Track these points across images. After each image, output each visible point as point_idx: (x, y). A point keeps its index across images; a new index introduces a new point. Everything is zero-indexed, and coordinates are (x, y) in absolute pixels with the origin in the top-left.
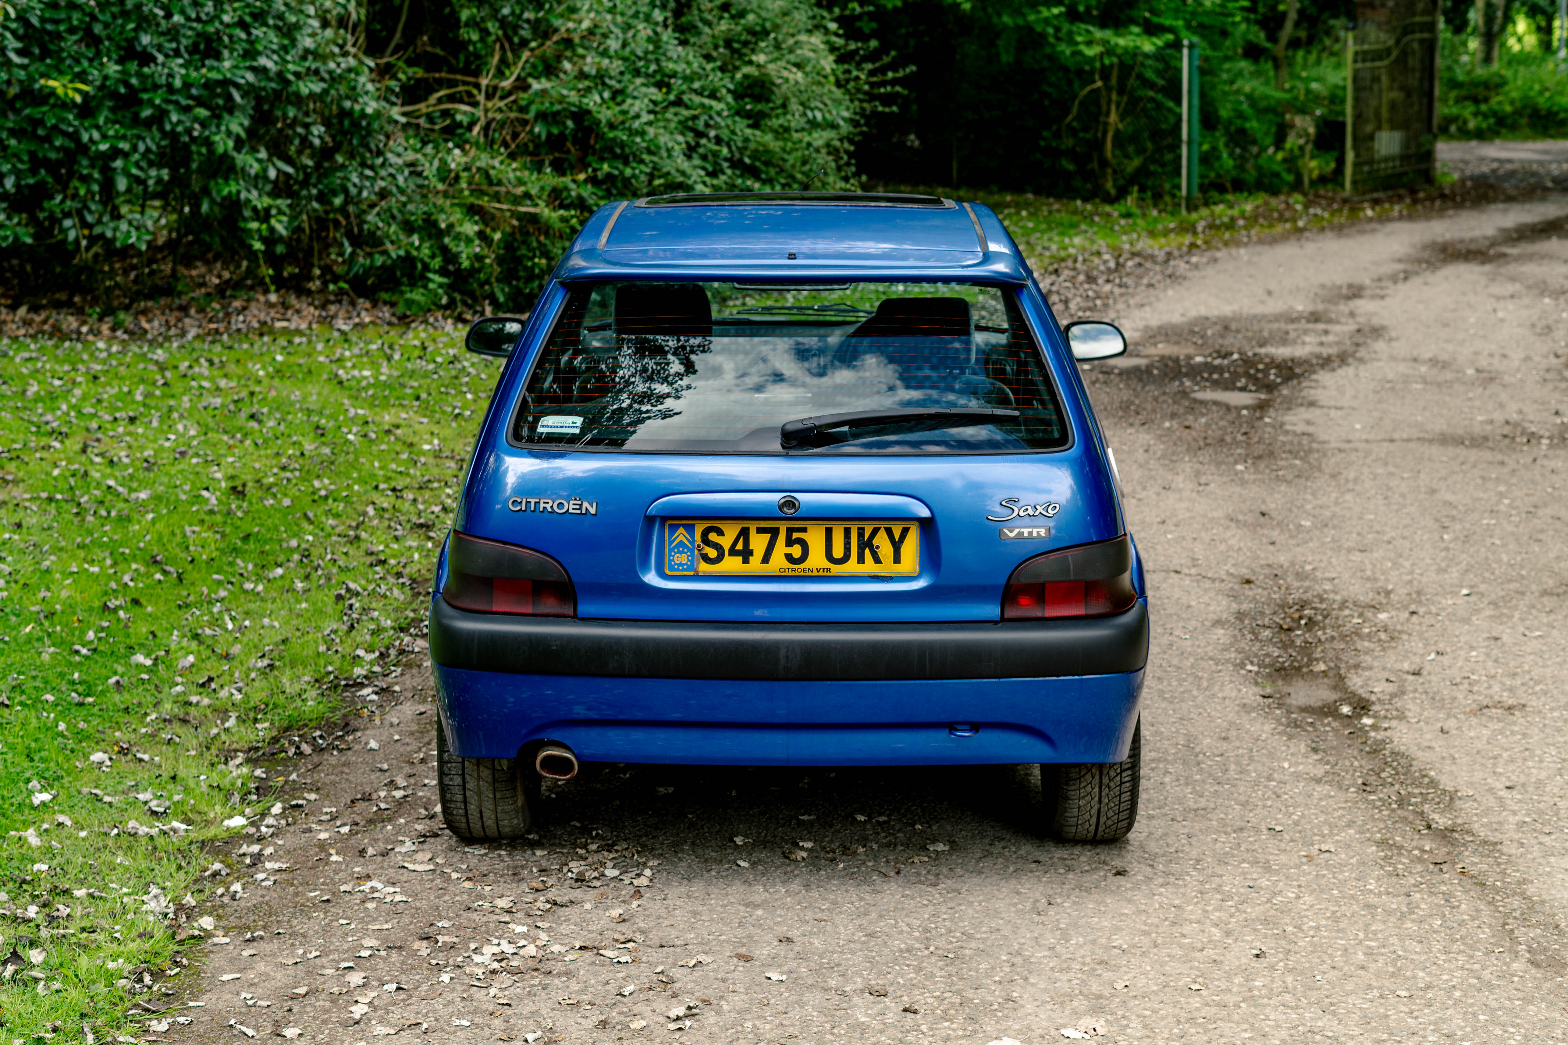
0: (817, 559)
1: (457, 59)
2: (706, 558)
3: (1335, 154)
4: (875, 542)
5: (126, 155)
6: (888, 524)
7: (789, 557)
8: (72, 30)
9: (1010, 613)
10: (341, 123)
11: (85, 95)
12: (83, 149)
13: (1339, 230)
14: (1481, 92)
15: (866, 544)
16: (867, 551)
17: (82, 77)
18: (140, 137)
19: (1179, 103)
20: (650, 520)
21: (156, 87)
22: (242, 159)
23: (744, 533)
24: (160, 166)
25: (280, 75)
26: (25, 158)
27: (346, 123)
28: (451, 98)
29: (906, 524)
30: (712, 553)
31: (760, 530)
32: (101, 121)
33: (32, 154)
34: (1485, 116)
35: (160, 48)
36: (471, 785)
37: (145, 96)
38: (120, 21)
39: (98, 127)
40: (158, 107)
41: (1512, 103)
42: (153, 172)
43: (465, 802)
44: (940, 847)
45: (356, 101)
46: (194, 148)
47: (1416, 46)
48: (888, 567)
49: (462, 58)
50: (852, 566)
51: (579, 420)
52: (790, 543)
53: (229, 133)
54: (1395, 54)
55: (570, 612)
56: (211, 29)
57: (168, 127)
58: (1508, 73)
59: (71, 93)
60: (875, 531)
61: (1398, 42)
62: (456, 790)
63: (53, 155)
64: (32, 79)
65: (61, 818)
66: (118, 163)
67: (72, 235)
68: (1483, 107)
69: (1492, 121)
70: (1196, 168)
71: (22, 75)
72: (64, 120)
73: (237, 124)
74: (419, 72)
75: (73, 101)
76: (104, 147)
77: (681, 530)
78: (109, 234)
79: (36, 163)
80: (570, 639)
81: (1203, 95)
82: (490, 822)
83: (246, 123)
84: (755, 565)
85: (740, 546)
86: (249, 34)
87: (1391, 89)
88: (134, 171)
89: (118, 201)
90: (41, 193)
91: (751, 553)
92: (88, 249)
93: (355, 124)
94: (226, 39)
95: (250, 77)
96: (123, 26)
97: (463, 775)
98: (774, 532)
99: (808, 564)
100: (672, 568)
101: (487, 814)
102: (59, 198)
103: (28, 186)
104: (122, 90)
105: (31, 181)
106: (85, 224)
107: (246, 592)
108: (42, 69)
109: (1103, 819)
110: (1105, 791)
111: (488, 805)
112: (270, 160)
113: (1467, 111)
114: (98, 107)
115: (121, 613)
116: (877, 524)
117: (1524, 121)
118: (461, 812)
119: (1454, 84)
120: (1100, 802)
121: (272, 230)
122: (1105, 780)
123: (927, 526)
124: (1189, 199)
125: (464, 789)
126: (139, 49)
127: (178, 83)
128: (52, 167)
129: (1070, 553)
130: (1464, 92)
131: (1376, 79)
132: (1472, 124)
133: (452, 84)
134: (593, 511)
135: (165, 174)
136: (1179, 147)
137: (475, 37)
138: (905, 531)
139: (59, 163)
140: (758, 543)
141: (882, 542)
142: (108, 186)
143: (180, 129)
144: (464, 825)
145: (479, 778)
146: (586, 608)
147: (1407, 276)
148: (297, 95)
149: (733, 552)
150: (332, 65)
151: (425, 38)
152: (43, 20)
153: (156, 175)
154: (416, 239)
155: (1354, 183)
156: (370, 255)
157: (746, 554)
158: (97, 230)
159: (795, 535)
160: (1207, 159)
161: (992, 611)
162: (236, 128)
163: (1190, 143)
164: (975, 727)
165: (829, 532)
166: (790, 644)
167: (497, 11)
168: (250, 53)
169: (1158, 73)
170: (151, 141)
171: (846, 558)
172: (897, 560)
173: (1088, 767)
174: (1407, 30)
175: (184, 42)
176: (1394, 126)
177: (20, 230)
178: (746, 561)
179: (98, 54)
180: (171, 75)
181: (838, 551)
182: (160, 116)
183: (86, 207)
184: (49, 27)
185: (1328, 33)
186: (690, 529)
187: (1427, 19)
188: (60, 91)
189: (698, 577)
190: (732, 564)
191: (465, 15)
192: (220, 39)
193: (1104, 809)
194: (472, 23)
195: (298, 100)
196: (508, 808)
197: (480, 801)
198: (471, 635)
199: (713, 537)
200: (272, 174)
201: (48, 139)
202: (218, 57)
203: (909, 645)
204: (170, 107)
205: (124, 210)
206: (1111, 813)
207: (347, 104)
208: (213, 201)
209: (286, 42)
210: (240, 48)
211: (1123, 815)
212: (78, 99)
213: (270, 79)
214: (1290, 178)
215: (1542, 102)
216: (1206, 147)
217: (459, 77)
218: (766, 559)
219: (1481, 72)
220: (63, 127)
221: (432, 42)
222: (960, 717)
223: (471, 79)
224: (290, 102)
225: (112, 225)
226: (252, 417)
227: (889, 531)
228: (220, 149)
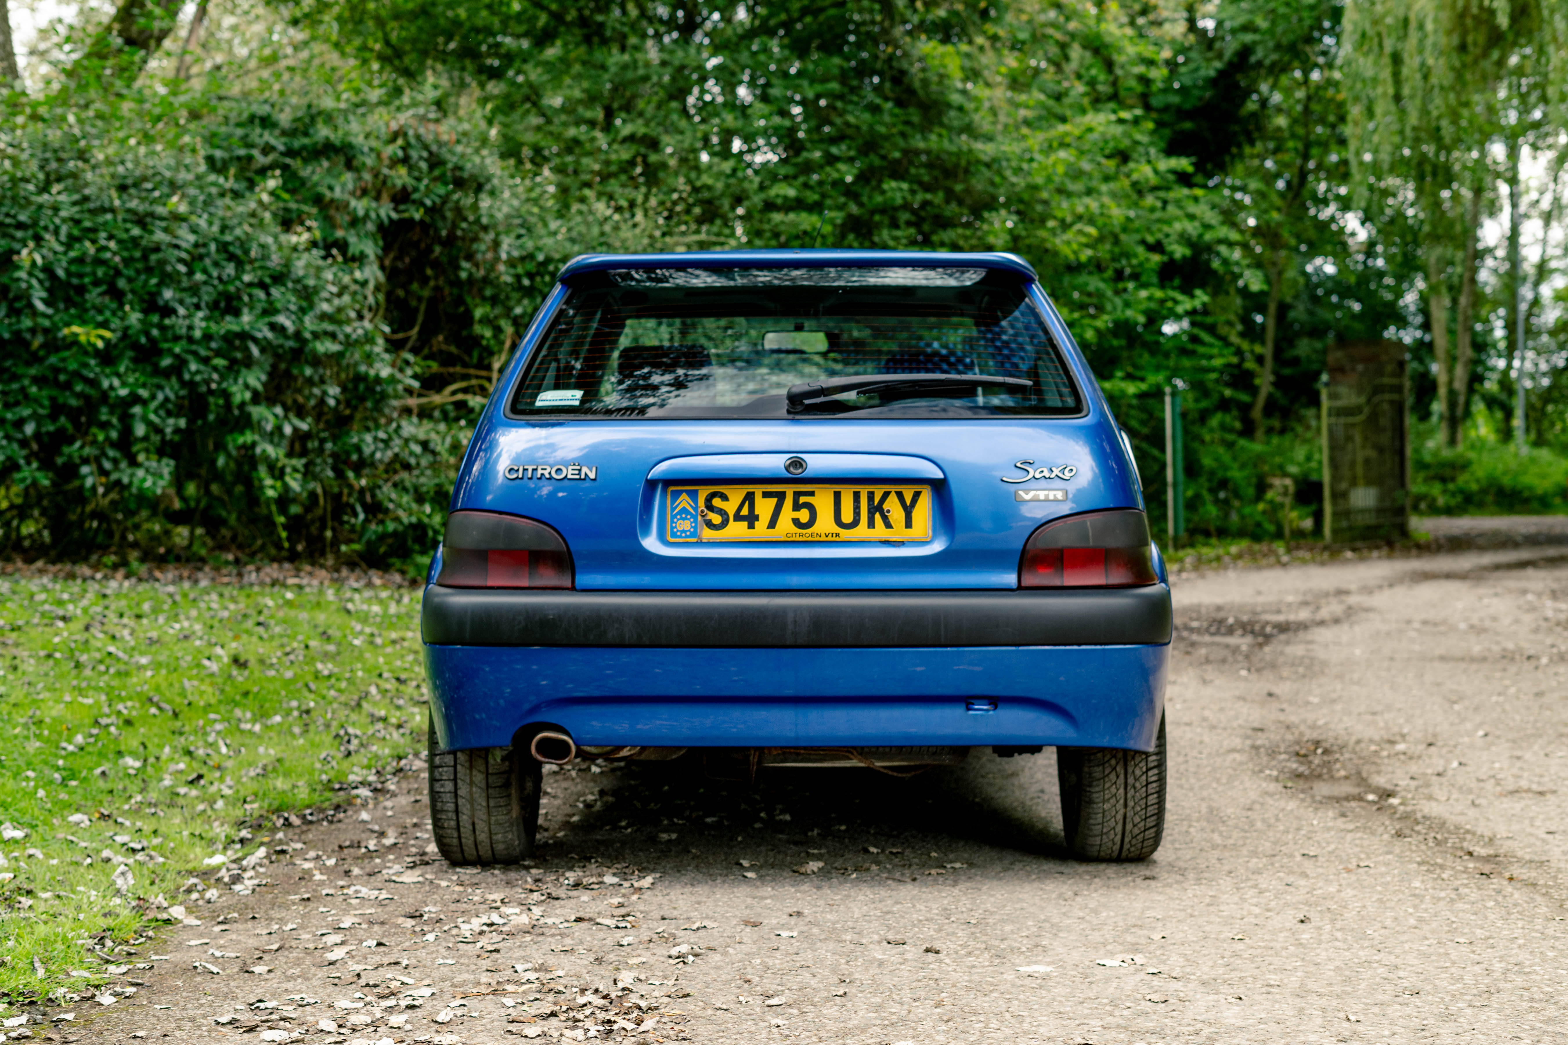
0: (825, 524)
1: (470, 355)
2: (710, 524)
3: (1314, 507)
4: (886, 507)
5: (144, 403)
6: (899, 488)
7: (796, 522)
8: (96, 283)
9: (1030, 580)
10: (356, 388)
11: (107, 342)
12: (104, 396)
13: (1323, 564)
14: (1448, 472)
15: (876, 509)
16: (877, 516)
17: (104, 325)
18: (160, 387)
19: (1163, 450)
20: (652, 485)
21: (177, 338)
22: (257, 411)
23: (750, 498)
24: (178, 416)
25: (298, 335)
26: (46, 403)
27: (362, 387)
28: (465, 391)
29: (917, 488)
30: (716, 519)
31: (766, 495)
32: (122, 369)
33: (53, 399)
34: (1453, 494)
35: (181, 302)
36: (462, 792)
37: (165, 345)
38: (143, 277)
39: (118, 375)
40: (177, 356)
41: (1478, 481)
42: (171, 421)
43: (457, 811)
44: (958, 865)
45: (370, 365)
46: (211, 400)
47: (1386, 407)
48: (899, 532)
49: (475, 354)
50: (862, 531)
51: (579, 394)
52: (797, 507)
53: (247, 386)
54: (1367, 410)
55: (568, 584)
56: (231, 289)
57: (187, 377)
58: (1472, 455)
59: (93, 339)
60: (886, 495)
61: (1369, 401)
62: (448, 798)
63: (73, 402)
64: (56, 328)
65: (31, 851)
66: (137, 410)
67: (89, 482)
68: (1451, 486)
69: (1459, 499)
70: (1182, 513)
71: (46, 323)
72: (86, 365)
73: (255, 378)
74: (434, 366)
75: (94, 346)
76: (123, 392)
77: (684, 496)
78: (126, 480)
79: (57, 410)
80: (567, 608)
81: (1186, 447)
82: (482, 837)
83: (264, 378)
84: (761, 530)
85: (745, 511)
86: (268, 294)
87: (1364, 447)
88: (153, 417)
89: (135, 449)
90: (62, 438)
91: (757, 518)
92: (105, 495)
93: (370, 390)
94: (246, 298)
95: (270, 335)
96: (146, 282)
97: (455, 780)
98: (781, 496)
99: (815, 529)
100: (674, 535)
101: (481, 826)
102: (78, 444)
103: (48, 433)
104: (143, 340)
105: (51, 428)
106: (104, 472)
107: (242, 732)
108: (66, 318)
109: (1129, 826)
110: (1131, 792)
111: (481, 815)
112: (286, 417)
113: (1436, 489)
114: (120, 357)
115: (113, 729)
116: (887, 488)
117: (1489, 499)
118: (453, 823)
119: (1422, 465)
120: (1126, 805)
121: (286, 487)
122: (1131, 780)
123: (939, 487)
124: (1176, 538)
125: (456, 795)
126: (161, 303)
127: (197, 334)
128: (74, 415)
129: (1089, 519)
130: (1432, 472)
131: (1349, 439)
132: (1441, 501)
133: (465, 377)
134: (592, 475)
135: (182, 423)
136: (1165, 492)
137: (488, 333)
138: (917, 495)
139: (79, 411)
140: (764, 507)
141: (893, 506)
142: (127, 432)
143: (198, 378)
144: (455, 842)
145: (472, 783)
146: (583, 580)
147: (1391, 586)
148: (314, 352)
149: (738, 517)
150: (348, 329)
151: (441, 338)
152: (69, 273)
153: (173, 424)
154: (428, 509)
155: (1335, 532)
156: (382, 522)
157: (752, 520)
158: (114, 476)
159: (802, 499)
160: (1192, 505)
161: (1010, 579)
162: (253, 381)
163: (1175, 485)
164: (995, 701)
165: (837, 496)
166: (797, 609)
167: (510, 309)
168: (270, 310)
169: (1143, 423)
170: (170, 390)
171: (855, 523)
172: (909, 524)
173: (1113, 751)
174: (1378, 390)
175: (206, 298)
176: (1369, 482)
177: (39, 475)
178: (751, 526)
179: (121, 305)
180: (190, 328)
181: (847, 516)
182: (180, 364)
183: (104, 454)
184: (75, 281)
185: (1300, 419)
186: (694, 495)
187: (1394, 381)
188: (83, 339)
189: (700, 544)
190: (737, 530)
191: (478, 313)
192: (239, 298)
193: (1130, 814)
194: (486, 321)
195: (316, 361)
196: (502, 818)
197: (473, 809)
198: (464, 610)
199: (717, 502)
200: (288, 430)
201: (67, 386)
202: (237, 313)
203: (922, 610)
204: (190, 357)
205: (141, 458)
206: (1137, 819)
207: (363, 368)
208: (229, 455)
209: (304, 304)
210: (259, 307)
211: (1151, 822)
212: (100, 344)
213: (287, 337)
214: (1271, 528)
215: (1506, 481)
216: (1190, 493)
217: (472, 371)
218: (772, 524)
219: (1447, 454)
220: (86, 373)
221: (447, 341)
222: (978, 691)
223: (483, 373)
224: (307, 362)
225: (129, 471)
226: (259, 624)
227: (900, 495)
228: (237, 399)
